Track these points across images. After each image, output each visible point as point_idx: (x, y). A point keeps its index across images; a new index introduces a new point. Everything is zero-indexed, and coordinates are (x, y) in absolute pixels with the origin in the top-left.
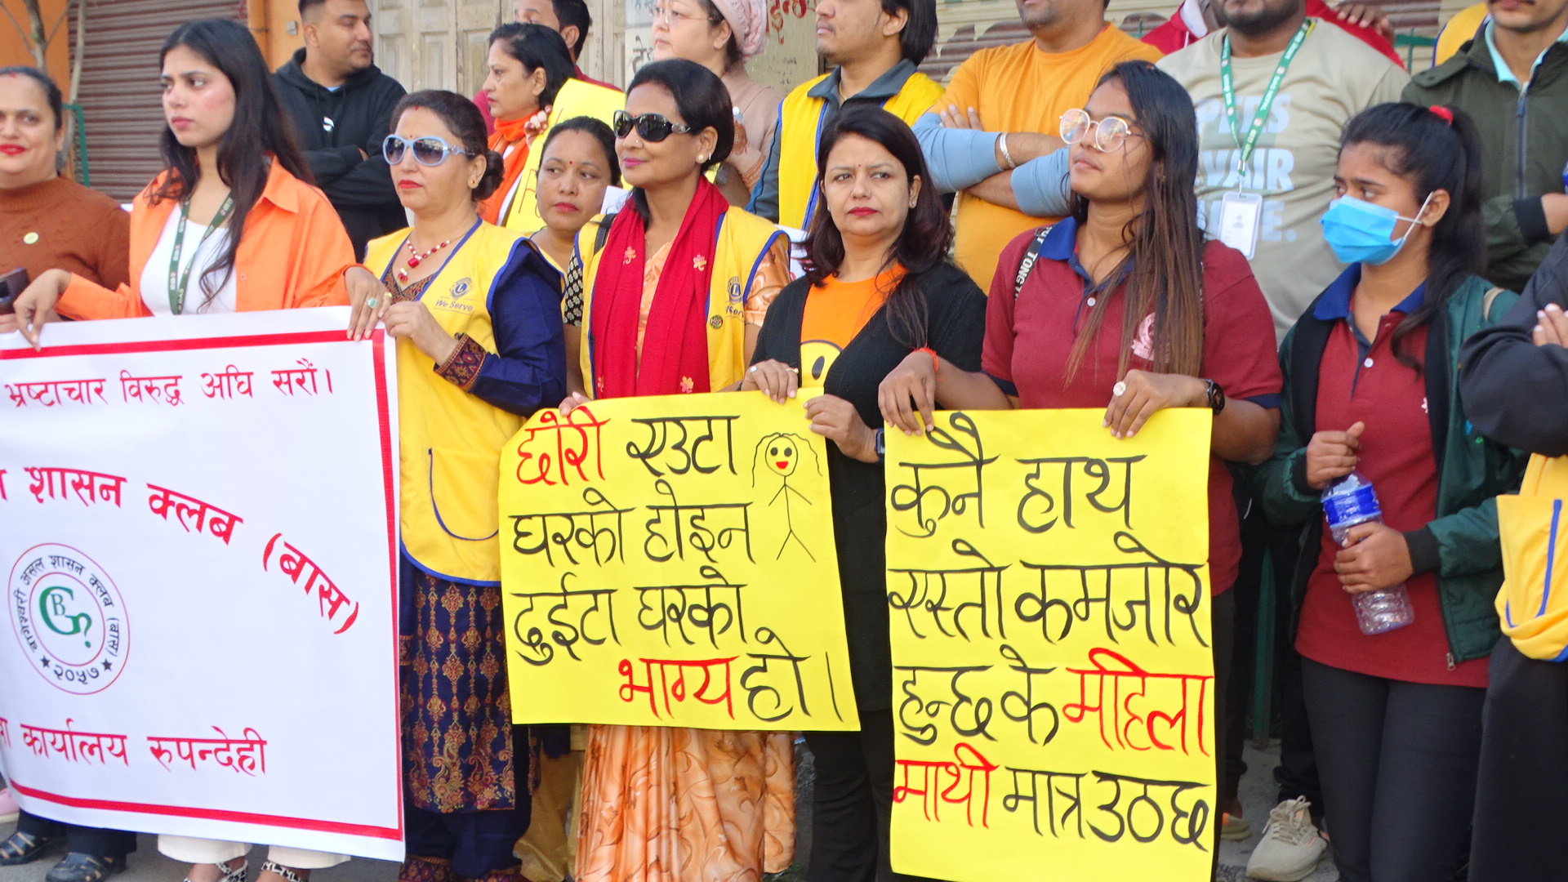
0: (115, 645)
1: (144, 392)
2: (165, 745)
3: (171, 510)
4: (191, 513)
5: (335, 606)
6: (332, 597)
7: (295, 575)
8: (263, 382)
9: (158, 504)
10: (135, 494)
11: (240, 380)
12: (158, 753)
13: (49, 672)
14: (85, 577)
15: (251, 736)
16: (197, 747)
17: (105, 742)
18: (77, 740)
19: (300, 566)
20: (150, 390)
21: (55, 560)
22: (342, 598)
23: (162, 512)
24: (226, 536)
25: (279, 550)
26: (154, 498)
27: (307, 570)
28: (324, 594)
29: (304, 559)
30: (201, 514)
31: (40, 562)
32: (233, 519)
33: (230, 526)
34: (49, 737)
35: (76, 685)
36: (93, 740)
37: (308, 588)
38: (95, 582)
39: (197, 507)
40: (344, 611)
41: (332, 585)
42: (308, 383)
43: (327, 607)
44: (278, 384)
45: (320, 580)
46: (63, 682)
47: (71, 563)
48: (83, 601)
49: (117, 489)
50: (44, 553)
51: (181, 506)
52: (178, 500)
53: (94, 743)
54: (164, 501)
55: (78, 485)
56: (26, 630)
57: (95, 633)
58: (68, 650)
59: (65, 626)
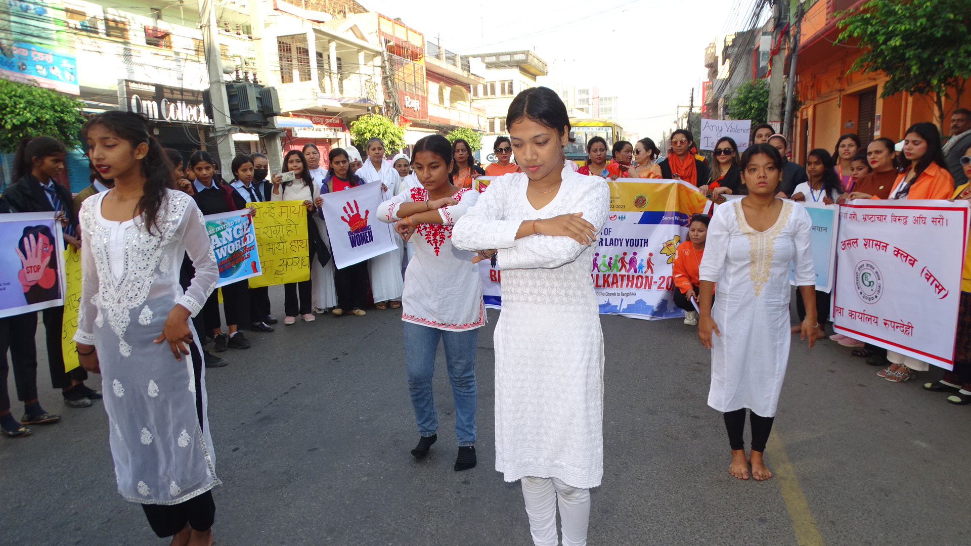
0: (879, 291)
1: (897, 220)
2: (888, 322)
3: (899, 255)
4: (904, 256)
5: (940, 291)
6: (940, 288)
7: (928, 279)
8: (929, 220)
9: (896, 253)
10: (890, 249)
11: (920, 220)
12: (885, 324)
13: (861, 296)
14: (874, 271)
15: (910, 325)
16: (896, 325)
17: (873, 318)
18: (866, 316)
19: (930, 277)
20: (899, 220)
21: (867, 265)
22: (943, 288)
23: (897, 255)
24: (912, 265)
25: (925, 271)
26: (895, 251)
27: (932, 279)
28: (937, 286)
29: (931, 275)
30: (907, 257)
31: (863, 265)
32: (915, 260)
33: (914, 262)
34: (857, 314)
35: (867, 301)
36: (869, 317)
37: (931, 284)
38: (877, 273)
39: (906, 255)
40: (943, 293)
41: (940, 284)
42: (941, 223)
43: (938, 290)
44: (933, 221)
45: (935, 282)
46: (865, 300)
47: (871, 266)
48: (872, 278)
49: (886, 247)
50: (865, 263)
51: (902, 254)
52: (901, 252)
53: (870, 318)
54: (898, 252)
55: (876, 245)
56: (857, 283)
57: (874, 287)
58: (868, 291)
59: (867, 284)
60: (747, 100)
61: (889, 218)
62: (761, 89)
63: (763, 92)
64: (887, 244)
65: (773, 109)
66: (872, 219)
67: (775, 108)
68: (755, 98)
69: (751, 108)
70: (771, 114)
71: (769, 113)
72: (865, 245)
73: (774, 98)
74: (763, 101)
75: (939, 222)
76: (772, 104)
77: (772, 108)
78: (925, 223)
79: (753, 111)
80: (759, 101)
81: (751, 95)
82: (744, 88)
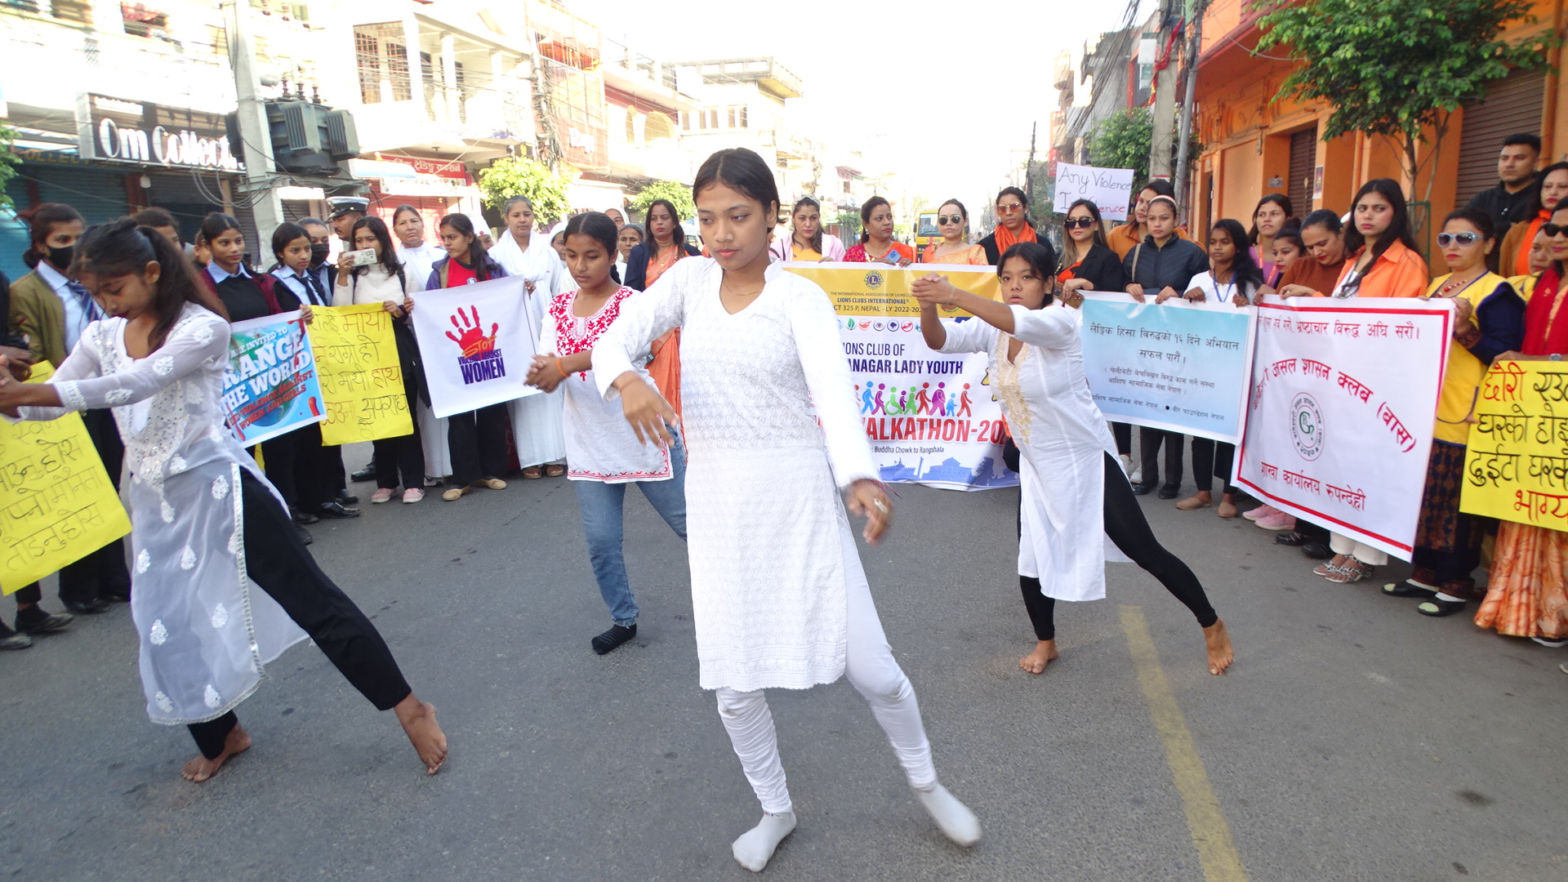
0: (1320, 441)
1: (1343, 331)
2: (1332, 490)
3: (1346, 384)
4: (1354, 387)
5: (1405, 439)
6: (1404, 435)
7: (1388, 422)
8: (1391, 330)
9: (1342, 381)
10: (1334, 375)
11: (1380, 327)
12: (1329, 492)
13: (1299, 448)
14: (1314, 409)
15: (1361, 493)
16: (1342, 493)
17: (1314, 483)
18: (1304, 480)
19: (1390, 418)
20: (1346, 329)
21: (1306, 400)
22: (1408, 436)
23: (1342, 385)
24: (1365, 399)
25: (1384, 410)
26: (1341, 378)
27: (1393, 421)
28: (1400, 433)
29: (1393, 416)
30: (1357, 388)
31: (1300, 400)
32: (1370, 392)
33: (1368, 395)
34: (1294, 477)
35: (1306, 456)
36: (1309, 481)
37: (1392, 429)
38: (1317, 412)
39: (1356, 384)
40: (1409, 442)
41: (1404, 430)
42: (1409, 334)
43: (1401, 439)
44: (1397, 332)
45: (1398, 426)
46: (1302, 454)
47: (1310, 402)
48: (1312, 420)
49: (1327, 372)
50: (1302, 396)
51: (1350, 383)
52: (1349, 380)
53: (1311, 483)
54: (1344, 380)
55: (1317, 369)
56: (1294, 429)
57: (1315, 435)
58: (1306, 440)
59: (1306, 429)
60: (1119, 142)
61: (1331, 328)
62: (1140, 124)
63: (1144, 129)
64: (1329, 368)
65: (1158, 155)
66: (1308, 329)
67: (1161, 154)
68: (1131, 139)
69: (1125, 155)
70: (1156, 163)
71: (1152, 163)
72: (1305, 369)
73: (1160, 138)
74: (1144, 144)
75: (1407, 332)
76: (1157, 147)
77: (1156, 155)
78: (1385, 334)
79: (1127, 159)
80: (1138, 144)
81: (1125, 133)
82: (1115, 122)
